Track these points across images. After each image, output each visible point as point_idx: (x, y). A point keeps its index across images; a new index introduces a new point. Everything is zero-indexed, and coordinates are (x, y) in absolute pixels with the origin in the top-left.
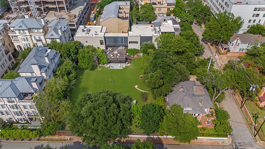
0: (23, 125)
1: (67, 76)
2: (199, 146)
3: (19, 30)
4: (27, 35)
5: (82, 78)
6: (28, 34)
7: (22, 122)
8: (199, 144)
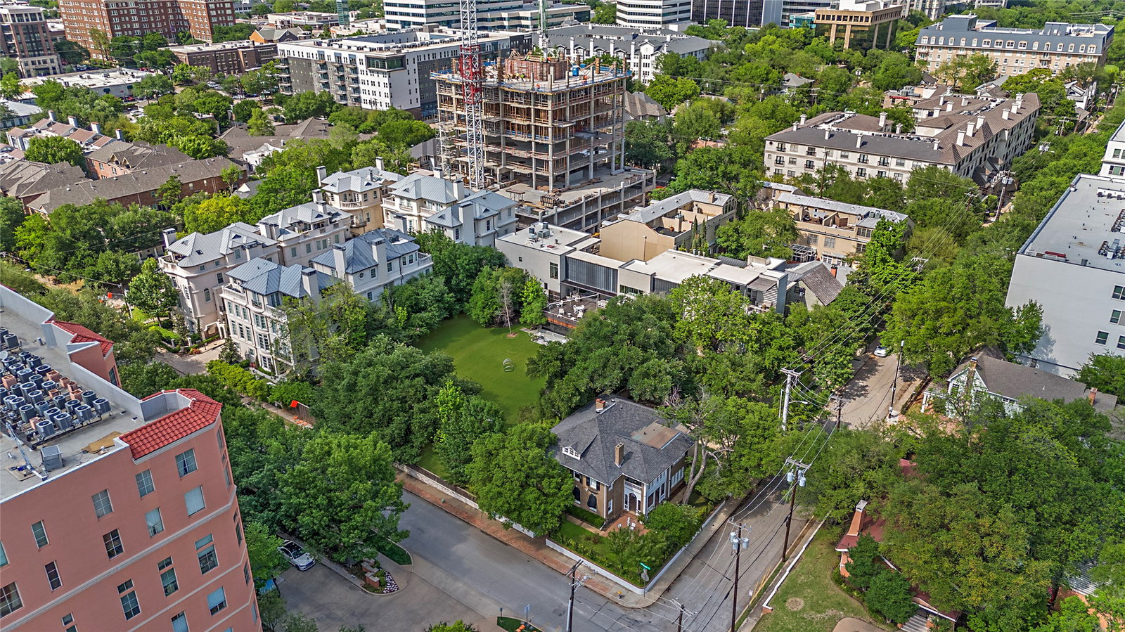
0: (262, 374)
1: (408, 312)
2: (549, 571)
3: (402, 198)
4: (413, 213)
5: (456, 341)
6: (415, 212)
7: (265, 369)
8: (553, 566)
